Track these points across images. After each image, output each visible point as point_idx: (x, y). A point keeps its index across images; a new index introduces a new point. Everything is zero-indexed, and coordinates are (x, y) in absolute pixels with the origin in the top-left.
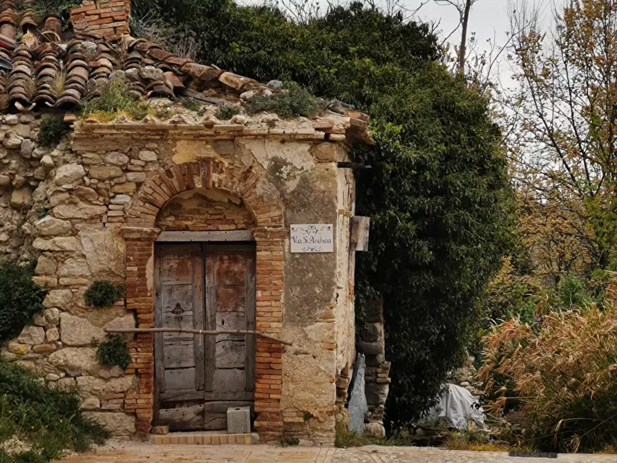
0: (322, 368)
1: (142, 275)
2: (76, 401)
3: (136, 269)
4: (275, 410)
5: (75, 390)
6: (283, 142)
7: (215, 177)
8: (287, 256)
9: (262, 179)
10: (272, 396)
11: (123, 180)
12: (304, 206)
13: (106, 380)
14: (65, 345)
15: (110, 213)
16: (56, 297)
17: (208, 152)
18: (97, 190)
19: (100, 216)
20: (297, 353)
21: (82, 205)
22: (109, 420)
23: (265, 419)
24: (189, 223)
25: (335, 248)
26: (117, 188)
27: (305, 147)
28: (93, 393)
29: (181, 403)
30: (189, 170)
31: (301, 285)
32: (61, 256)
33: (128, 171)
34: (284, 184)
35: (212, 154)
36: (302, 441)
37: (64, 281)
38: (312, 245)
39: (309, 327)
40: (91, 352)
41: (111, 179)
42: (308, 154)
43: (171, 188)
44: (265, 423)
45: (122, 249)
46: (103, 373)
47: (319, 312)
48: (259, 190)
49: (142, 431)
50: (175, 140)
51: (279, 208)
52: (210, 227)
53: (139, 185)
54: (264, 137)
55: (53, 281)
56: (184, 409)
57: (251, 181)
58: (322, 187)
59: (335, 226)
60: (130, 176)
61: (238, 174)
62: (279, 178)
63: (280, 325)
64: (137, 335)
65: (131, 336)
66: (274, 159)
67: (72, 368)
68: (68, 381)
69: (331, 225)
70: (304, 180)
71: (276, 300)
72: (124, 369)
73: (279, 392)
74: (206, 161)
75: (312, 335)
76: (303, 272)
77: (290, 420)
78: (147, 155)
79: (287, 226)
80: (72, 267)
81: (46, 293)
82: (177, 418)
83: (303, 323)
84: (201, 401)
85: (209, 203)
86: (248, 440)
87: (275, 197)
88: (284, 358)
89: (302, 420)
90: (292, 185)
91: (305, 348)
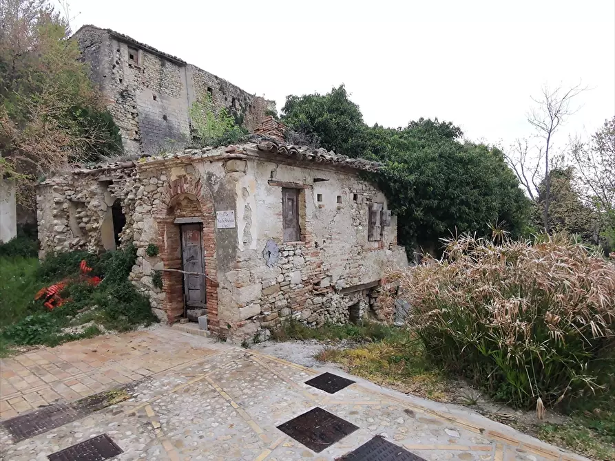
0: (234, 299)
1: (163, 241)
2: (150, 303)
3: (161, 238)
4: (215, 320)
5: (149, 297)
6: (211, 162)
7: (185, 186)
8: (217, 230)
9: (204, 185)
10: (214, 312)
11: (156, 192)
12: (222, 200)
13: (157, 293)
14: (145, 275)
15: (153, 209)
16: (140, 252)
17: (183, 172)
18: (148, 198)
19: (150, 211)
20: (224, 288)
21: (144, 206)
22: (159, 313)
23: (212, 324)
24: (184, 213)
25: (236, 225)
26: (155, 197)
27: (220, 164)
28: (155, 299)
29: (197, 307)
30: (177, 183)
31: (223, 247)
32: (140, 231)
33: (158, 187)
34: (213, 188)
35: (185, 173)
36: (228, 340)
37: (142, 243)
38: (226, 224)
39: (228, 273)
40: (151, 278)
41: (152, 191)
42: (222, 168)
43: (170, 194)
44: (211, 326)
45: (157, 227)
46: (155, 290)
47: (231, 265)
48: (202, 193)
49: (172, 321)
50: (171, 168)
51: (211, 202)
52: (193, 215)
53: (161, 193)
54: (202, 160)
55: (138, 243)
56: (196, 311)
57: (199, 187)
58: (229, 188)
59: (235, 211)
60: (158, 190)
61: (194, 183)
62: (210, 184)
63: (214, 271)
64: (165, 271)
65: (163, 272)
66: (208, 173)
67: (148, 287)
68: (146, 292)
69: (233, 211)
70: (221, 184)
71: (212, 257)
72: (161, 289)
73: (217, 310)
74: (180, 177)
75: (229, 278)
76: (224, 240)
77: (222, 326)
78: (163, 178)
79: (215, 213)
80: (144, 237)
81: (137, 249)
82: (194, 315)
83: (225, 271)
84: (202, 308)
85: (190, 201)
86: (205, 335)
87: (209, 195)
88: (218, 290)
89: (226, 327)
90: (216, 188)
91: (226, 286)
